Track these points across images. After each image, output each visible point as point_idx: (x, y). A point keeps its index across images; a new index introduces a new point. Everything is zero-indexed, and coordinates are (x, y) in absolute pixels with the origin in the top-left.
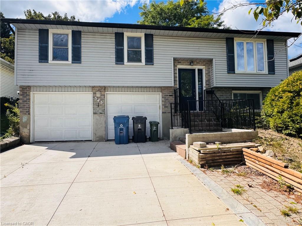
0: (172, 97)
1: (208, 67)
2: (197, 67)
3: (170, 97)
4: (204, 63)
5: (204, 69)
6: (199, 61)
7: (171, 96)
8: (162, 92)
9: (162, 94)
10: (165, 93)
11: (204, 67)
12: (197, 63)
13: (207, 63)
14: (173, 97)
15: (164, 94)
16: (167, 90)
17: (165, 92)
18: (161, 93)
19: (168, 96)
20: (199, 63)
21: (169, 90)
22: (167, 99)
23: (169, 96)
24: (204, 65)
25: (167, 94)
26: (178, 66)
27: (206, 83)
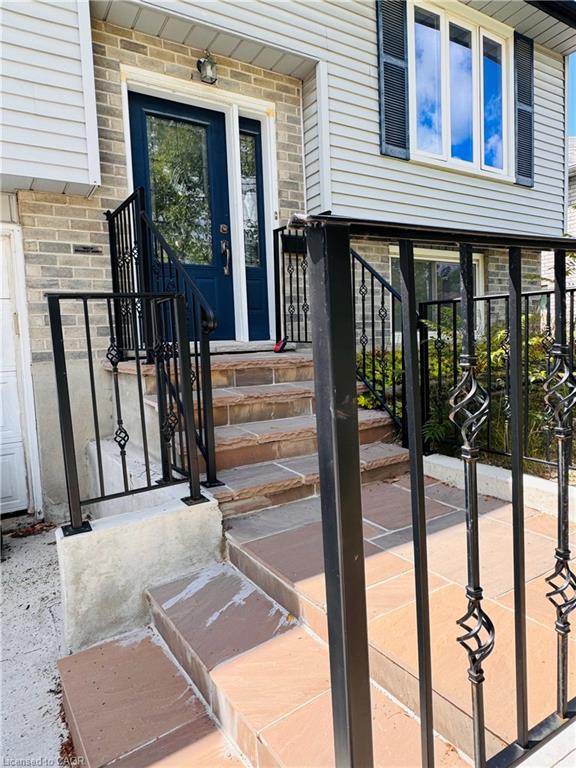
0: (94, 262)
1: (291, 110)
2: (233, 101)
3: (79, 255)
4: (269, 85)
5: (272, 119)
6: (243, 67)
7: (85, 250)
8: (22, 224)
9: (25, 234)
10: (44, 234)
11: (272, 105)
12: (235, 75)
13: (286, 90)
14: (103, 263)
15: (37, 233)
16: (60, 212)
17: (45, 223)
18: (16, 228)
19: (64, 248)
20: (246, 79)
21: (76, 213)
22: (59, 273)
23: (77, 250)
24: (270, 97)
25: (63, 235)
26: (122, 67)
27: (280, 193)
